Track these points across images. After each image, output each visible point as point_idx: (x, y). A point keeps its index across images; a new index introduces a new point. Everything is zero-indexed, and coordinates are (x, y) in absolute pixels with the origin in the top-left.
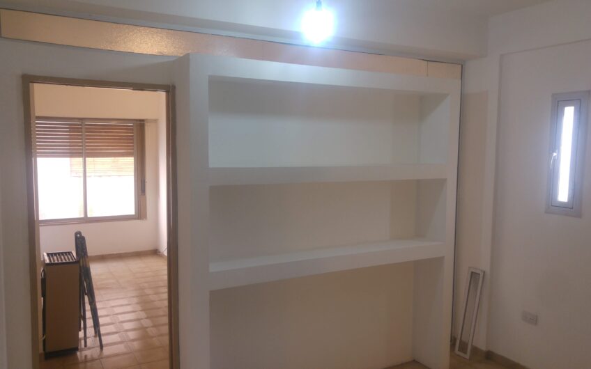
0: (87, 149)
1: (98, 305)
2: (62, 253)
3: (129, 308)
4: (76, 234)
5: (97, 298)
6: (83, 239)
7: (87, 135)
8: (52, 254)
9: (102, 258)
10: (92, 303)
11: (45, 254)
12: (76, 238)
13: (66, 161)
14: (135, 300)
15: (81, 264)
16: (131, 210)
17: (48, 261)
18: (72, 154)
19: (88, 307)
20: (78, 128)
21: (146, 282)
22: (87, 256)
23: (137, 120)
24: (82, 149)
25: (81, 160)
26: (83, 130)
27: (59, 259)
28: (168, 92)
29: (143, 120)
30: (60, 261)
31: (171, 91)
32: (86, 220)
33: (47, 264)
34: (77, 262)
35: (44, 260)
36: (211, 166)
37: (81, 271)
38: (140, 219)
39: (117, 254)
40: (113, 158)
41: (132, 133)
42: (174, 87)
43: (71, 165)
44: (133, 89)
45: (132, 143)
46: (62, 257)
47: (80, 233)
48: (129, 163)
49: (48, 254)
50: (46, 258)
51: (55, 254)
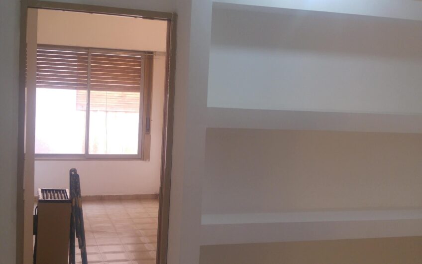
0: (92, 82)
1: (89, 250)
2: (56, 191)
3: (122, 256)
4: (71, 171)
5: (88, 242)
6: (77, 176)
7: (92, 66)
8: (46, 190)
9: (101, 199)
10: (82, 246)
11: (40, 190)
12: (71, 175)
13: (73, 92)
14: (130, 248)
15: (74, 204)
16: (134, 150)
17: (41, 198)
18: (78, 86)
19: (78, 250)
20: (84, 58)
21: (142, 229)
22: (80, 196)
23: (145, 52)
24: (86, 81)
25: (85, 92)
26: (90, 60)
27: (53, 197)
28: (169, 20)
29: (152, 53)
30: (53, 199)
31: (172, 19)
32: (87, 157)
33: (40, 201)
34: (70, 201)
35: (38, 197)
36: (209, 105)
37: (72, 210)
38: (143, 160)
39: (117, 196)
40: (120, 93)
41: (140, 66)
42: (175, 15)
43: (77, 97)
44: (143, 18)
45: (140, 77)
46: (56, 195)
47: (75, 170)
48: (134, 98)
49: (43, 191)
50: (40, 194)
51: (49, 191)
